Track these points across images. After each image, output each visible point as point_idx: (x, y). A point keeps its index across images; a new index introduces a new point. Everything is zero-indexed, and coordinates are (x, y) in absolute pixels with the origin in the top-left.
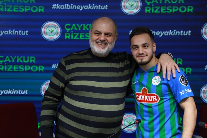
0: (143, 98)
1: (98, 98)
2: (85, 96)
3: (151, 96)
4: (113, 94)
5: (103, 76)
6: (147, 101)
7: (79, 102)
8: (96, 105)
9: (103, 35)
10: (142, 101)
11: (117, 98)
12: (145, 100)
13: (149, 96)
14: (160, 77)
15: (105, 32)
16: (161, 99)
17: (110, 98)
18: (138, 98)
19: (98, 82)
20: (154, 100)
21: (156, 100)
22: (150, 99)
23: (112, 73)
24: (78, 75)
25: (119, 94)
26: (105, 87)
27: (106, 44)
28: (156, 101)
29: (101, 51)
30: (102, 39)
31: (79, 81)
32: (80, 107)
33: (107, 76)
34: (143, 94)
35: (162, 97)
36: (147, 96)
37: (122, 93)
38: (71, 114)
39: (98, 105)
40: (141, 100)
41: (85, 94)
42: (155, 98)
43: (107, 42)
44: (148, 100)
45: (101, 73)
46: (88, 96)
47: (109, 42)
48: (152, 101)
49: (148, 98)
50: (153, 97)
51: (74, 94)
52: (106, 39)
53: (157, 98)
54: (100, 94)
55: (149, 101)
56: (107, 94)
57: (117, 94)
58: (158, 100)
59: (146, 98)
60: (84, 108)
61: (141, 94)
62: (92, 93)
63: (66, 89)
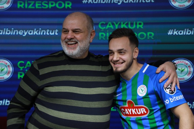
0: (130, 111)
1: (80, 106)
2: (65, 104)
3: (139, 109)
4: (98, 102)
5: (84, 81)
6: (135, 115)
7: (58, 111)
8: (78, 115)
9: (70, 32)
10: (130, 115)
11: (102, 107)
12: (133, 114)
13: (137, 109)
14: (145, 87)
15: (72, 29)
16: (151, 111)
17: (94, 107)
18: (124, 111)
19: (79, 88)
20: (143, 113)
21: (145, 112)
22: (139, 112)
23: (94, 77)
24: (55, 81)
25: (104, 102)
26: (88, 94)
27: (76, 43)
28: (146, 114)
29: (71, 52)
30: (69, 37)
31: (57, 87)
32: (59, 117)
33: (89, 81)
34: (129, 107)
35: (151, 109)
36: (134, 109)
37: (108, 101)
38: (47, 125)
39: (81, 115)
40: (128, 114)
41: (65, 102)
42: (143, 111)
43: (77, 40)
44: (136, 113)
45: (81, 77)
46: (68, 105)
47: (78, 39)
48: (141, 114)
49: (136, 111)
50: (142, 109)
51: (51, 102)
52: (75, 37)
53: (146, 110)
54: (82, 102)
55: (138, 115)
56: (90, 102)
57: (102, 102)
58: (147, 112)
59: (134, 111)
60: (64, 118)
61: (127, 108)
62: (72, 100)
63: (40, 97)
